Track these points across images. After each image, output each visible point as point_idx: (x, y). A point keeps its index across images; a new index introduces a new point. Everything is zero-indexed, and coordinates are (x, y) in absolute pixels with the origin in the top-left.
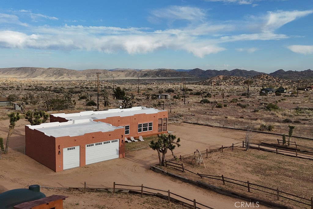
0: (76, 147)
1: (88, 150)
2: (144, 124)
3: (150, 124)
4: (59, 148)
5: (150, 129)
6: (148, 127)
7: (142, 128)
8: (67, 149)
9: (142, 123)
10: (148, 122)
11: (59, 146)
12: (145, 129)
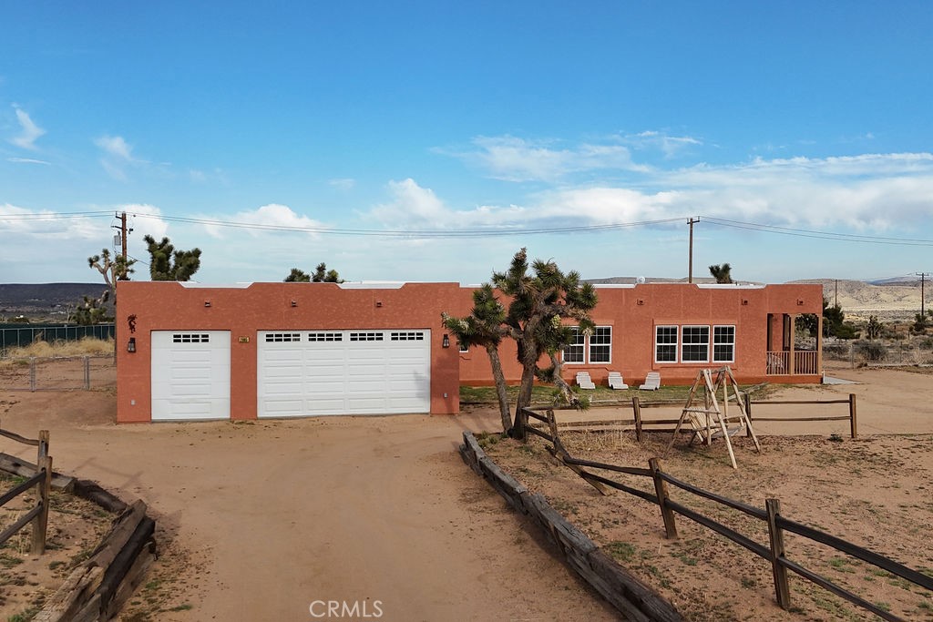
0: (212, 335)
1: (270, 355)
2: (686, 331)
3: (724, 334)
4: (132, 327)
5: (723, 353)
6: (711, 345)
7: (679, 345)
8: (170, 336)
9: (680, 325)
10: (711, 325)
11: (132, 318)
12: (695, 353)
